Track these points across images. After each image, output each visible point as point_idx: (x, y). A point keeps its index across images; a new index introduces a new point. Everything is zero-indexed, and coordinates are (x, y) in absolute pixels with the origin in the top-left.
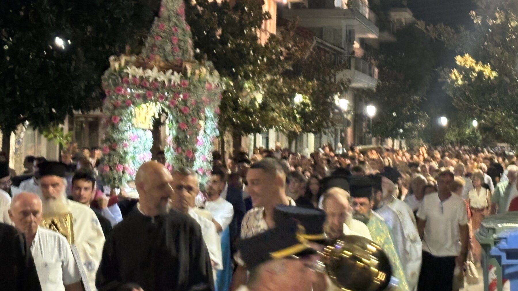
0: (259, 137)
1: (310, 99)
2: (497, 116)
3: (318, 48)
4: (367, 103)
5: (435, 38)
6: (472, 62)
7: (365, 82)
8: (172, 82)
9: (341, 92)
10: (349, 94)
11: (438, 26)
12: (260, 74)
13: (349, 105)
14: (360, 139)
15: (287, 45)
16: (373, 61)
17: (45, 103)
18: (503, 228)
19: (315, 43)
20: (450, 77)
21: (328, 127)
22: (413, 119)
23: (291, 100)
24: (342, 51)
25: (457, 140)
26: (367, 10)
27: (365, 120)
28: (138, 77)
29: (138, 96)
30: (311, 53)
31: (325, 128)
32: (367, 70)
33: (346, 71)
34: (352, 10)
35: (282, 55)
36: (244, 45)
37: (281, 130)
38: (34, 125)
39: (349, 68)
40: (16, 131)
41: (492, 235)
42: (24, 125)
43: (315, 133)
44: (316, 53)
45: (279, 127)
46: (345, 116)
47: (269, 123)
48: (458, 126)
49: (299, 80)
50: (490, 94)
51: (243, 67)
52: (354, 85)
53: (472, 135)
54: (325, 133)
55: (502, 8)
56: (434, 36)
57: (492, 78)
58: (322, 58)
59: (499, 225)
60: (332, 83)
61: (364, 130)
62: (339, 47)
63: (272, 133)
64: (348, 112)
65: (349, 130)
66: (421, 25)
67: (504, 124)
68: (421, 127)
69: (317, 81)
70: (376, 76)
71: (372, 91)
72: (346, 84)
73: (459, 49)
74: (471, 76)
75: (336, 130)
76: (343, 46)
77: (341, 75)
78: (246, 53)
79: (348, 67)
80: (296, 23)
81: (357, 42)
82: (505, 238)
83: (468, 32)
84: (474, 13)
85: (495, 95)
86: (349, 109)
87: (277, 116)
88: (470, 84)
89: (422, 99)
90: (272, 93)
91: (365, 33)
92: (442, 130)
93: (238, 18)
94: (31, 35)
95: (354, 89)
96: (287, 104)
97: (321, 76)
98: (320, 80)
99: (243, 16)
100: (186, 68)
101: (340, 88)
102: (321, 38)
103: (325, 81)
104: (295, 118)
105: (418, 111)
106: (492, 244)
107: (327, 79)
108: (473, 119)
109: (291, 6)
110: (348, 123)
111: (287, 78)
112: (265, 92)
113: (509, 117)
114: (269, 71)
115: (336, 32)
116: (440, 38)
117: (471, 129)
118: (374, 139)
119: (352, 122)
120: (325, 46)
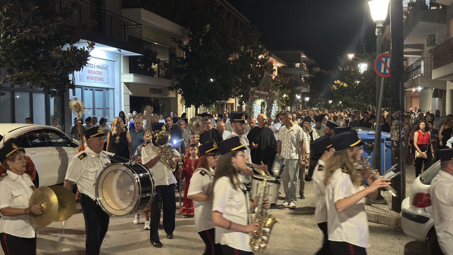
1: (288, 96)
4: (306, 97)
6: (340, 82)
7: (305, 90)
8: (266, 94)
9: (298, 93)
10: (301, 94)
11: (328, 71)
13: (300, 97)
14: (304, 108)
15: (281, 79)
16: (308, 84)
17: (208, 98)
19: (289, 78)
20: (332, 87)
21: (294, 104)
22: (321, 101)
25: (335, 107)
26: (306, 68)
27: (306, 102)
28: (258, 93)
30: (288, 81)
32: (306, 86)
33: (299, 87)
34: (301, 68)
35: (279, 82)
38: (204, 106)
39: (300, 86)
40: (199, 107)
42: (201, 105)
43: (290, 106)
44: (290, 81)
46: (299, 101)
48: (335, 103)
49: (285, 90)
50: (345, 92)
52: (302, 91)
53: (339, 106)
54: (293, 106)
56: (327, 74)
57: (346, 87)
58: (292, 83)
60: (295, 90)
61: (305, 105)
64: (300, 99)
65: (301, 105)
66: (323, 71)
68: (323, 103)
69: (290, 90)
70: (309, 88)
71: (308, 93)
72: (300, 91)
73: (335, 78)
74: (339, 86)
75: (297, 105)
76: (298, 79)
77: (298, 88)
80: (284, 72)
81: (303, 78)
84: (340, 67)
85: (347, 92)
88: (339, 89)
91: (305, 75)
94: (203, 78)
95: (302, 92)
96: (281, 97)
97: (292, 88)
100: (270, 91)
102: (292, 77)
103: (293, 90)
104: (284, 102)
105: (322, 99)
108: (340, 101)
109: (282, 67)
115: (296, 74)
116: (329, 75)
117: (339, 104)
118: (308, 108)
119: (301, 103)
120: (293, 79)
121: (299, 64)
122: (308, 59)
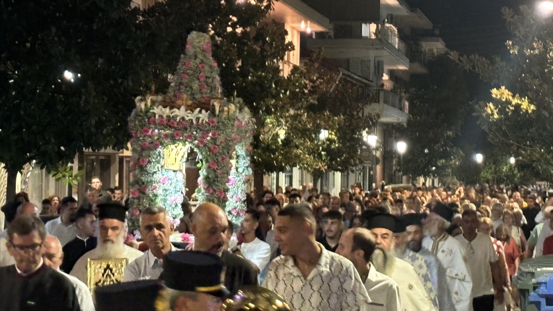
0: (282, 175)
1: (336, 135)
2: (535, 152)
3: (345, 81)
4: (397, 139)
5: (470, 70)
6: (508, 95)
7: (395, 117)
8: (200, 121)
9: (369, 128)
10: (378, 129)
11: (472, 57)
12: (283, 108)
13: (378, 141)
14: (389, 177)
15: (312, 78)
16: (403, 94)
17: (53, 140)
18: (542, 273)
19: (341, 75)
20: (486, 111)
21: (356, 165)
22: (446, 156)
23: (316, 136)
24: (370, 83)
25: (494, 178)
26: (397, 40)
27: (395, 157)
28: (165, 116)
29: (166, 136)
30: (337, 85)
31: (353, 166)
32: (397, 103)
33: (373, 105)
34: (380, 40)
35: (306, 88)
36: (265, 77)
37: (305, 168)
38: (42, 164)
40: (22, 170)
41: (531, 279)
42: (30, 164)
43: (341, 171)
44: (343, 85)
45: (303, 164)
46: (374, 153)
47: (293, 161)
48: (495, 163)
49: (324, 115)
50: (528, 129)
51: (264, 101)
52: (383, 120)
53: (509, 172)
54: (353, 171)
55: (540, 38)
56: (468, 67)
57: (530, 111)
58: (349, 91)
59: (538, 270)
60: (360, 118)
61: (394, 168)
62: (366, 79)
63: (296, 171)
64: (377, 149)
65: (379, 168)
66: (454, 55)
67: (543, 161)
68: (455, 164)
69: (343, 115)
70: (407, 111)
71: (402, 126)
72: (375, 119)
73: (495, 81)
74: (507, 110)
75: (364, 168)
76: (371, 79)
77: (370, 109)
78: (267, 85)
79: (377, 101)
80: (322, 53)
81: (386, 74)
82: (545, 283)
83: (504, 64)
84: (511, 43)
85: (533, 130)
86: (378, 145)
87: (300, 153)
88: (507, 118)
89: (456, 134)
90: (295, 128)
91: (394, 65)
92: (477, 168)
93: (260, 49)
94: (38, 67)
95: (384, 124)
96: (312, 140)
97: (348, 110)
98: (347, 115)
99: (265, 47)
100: (213, 105)
101: (369, 123)
102: (348, 70)
103: (353, 116)
104: (320, 155)
105: (452, 147)
106: (531, 289)
107: (355, 113)
108: (511, 156)
109: (316, 36)
110: (377, 161)
111: (311, 113)
112: (288, 127)
113: (548, 153)
114: (292, 106)
115: (364, 63)
116: (475, 69)
117: (508, 166)
118: (404, 178)
119: (381, 159)
120: (353, 78)
121: (373, 27)
122: (404, 12)
